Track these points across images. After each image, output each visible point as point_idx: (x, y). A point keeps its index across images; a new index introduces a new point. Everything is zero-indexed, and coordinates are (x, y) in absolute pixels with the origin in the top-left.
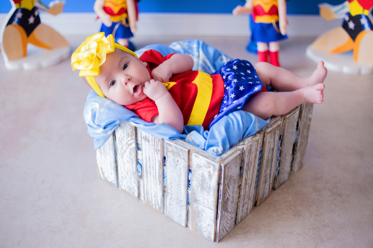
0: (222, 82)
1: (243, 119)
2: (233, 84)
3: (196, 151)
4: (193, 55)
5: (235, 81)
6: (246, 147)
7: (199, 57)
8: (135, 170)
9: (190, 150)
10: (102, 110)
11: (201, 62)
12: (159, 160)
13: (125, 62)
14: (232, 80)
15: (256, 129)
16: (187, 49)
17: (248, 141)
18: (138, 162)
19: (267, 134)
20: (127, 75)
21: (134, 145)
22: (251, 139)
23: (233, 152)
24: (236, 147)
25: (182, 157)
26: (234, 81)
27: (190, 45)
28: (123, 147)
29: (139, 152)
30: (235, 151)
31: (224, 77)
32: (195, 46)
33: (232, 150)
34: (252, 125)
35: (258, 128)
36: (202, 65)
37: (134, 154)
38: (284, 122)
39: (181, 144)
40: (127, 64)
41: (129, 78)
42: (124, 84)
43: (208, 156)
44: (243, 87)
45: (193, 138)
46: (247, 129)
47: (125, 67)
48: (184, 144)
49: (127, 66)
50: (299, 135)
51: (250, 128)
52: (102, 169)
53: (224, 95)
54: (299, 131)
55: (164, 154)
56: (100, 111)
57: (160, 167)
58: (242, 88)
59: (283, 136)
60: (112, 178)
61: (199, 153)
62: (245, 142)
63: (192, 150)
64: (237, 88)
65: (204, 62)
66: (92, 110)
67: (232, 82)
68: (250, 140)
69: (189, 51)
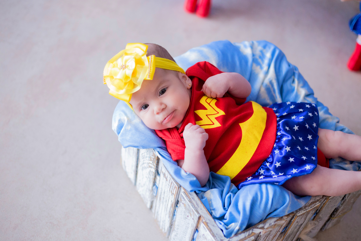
0: (274, 138)
1: (274, 199)
2: (283, 152)
3: (207, 221)
4: (261, 68)
5: (288, 149)
6: (263, 233)
7: (267, 73)
8: (151, 188)
9: (201, 216)
10: (129, 127)
11: (267, 81)
12: (172, 201)
13: (163, 87)
14: (285, 146)
15: (285, 213)
16: (257, 57)
17: (270, 225)
18: (154, 184)
19: (296, 217)
20: (161, 104)
21: (153, 170)
22: (275, 222)
23: (245, 237)
24: (253, 230)
25: (192, 216)
26: (286, 149)
27: (264, 51)
28: (144, 163)
29: (158, 177)
30: (249, 235)
31: (279, 134)
32: (268, 55)
33: (246, 233)
34: (282, 208)
35: (288, 212)
36: (266, 85)
37: (152, 177)
38: (325, 201)
39: (195, 204)
40: (166, 89)
41: (163, 107)
42: (155, 113)
43: (217, 234)
44: (294, 160)
45: (212, 197)
46: (275, 210)
47: (163, 92)
48: (198, 206)
49: (165, 91)
50: (342, 204)
51: (278, 211)
52: (124, 162)
53: (270, 156)
54: (344, 202)
55: (178, 198)
56: (127, 128)
57: (172, 207)
58: (291, 160)
59: (319, 211)
60: (132, 176)
61: (208, 226)
62: (265, 225)
63: (203, 217)
64: (287, 156)
65: (271, 82)
66: (120, 120)
67: (284, 149)
68: (273, 224)
69: (260, 60)
